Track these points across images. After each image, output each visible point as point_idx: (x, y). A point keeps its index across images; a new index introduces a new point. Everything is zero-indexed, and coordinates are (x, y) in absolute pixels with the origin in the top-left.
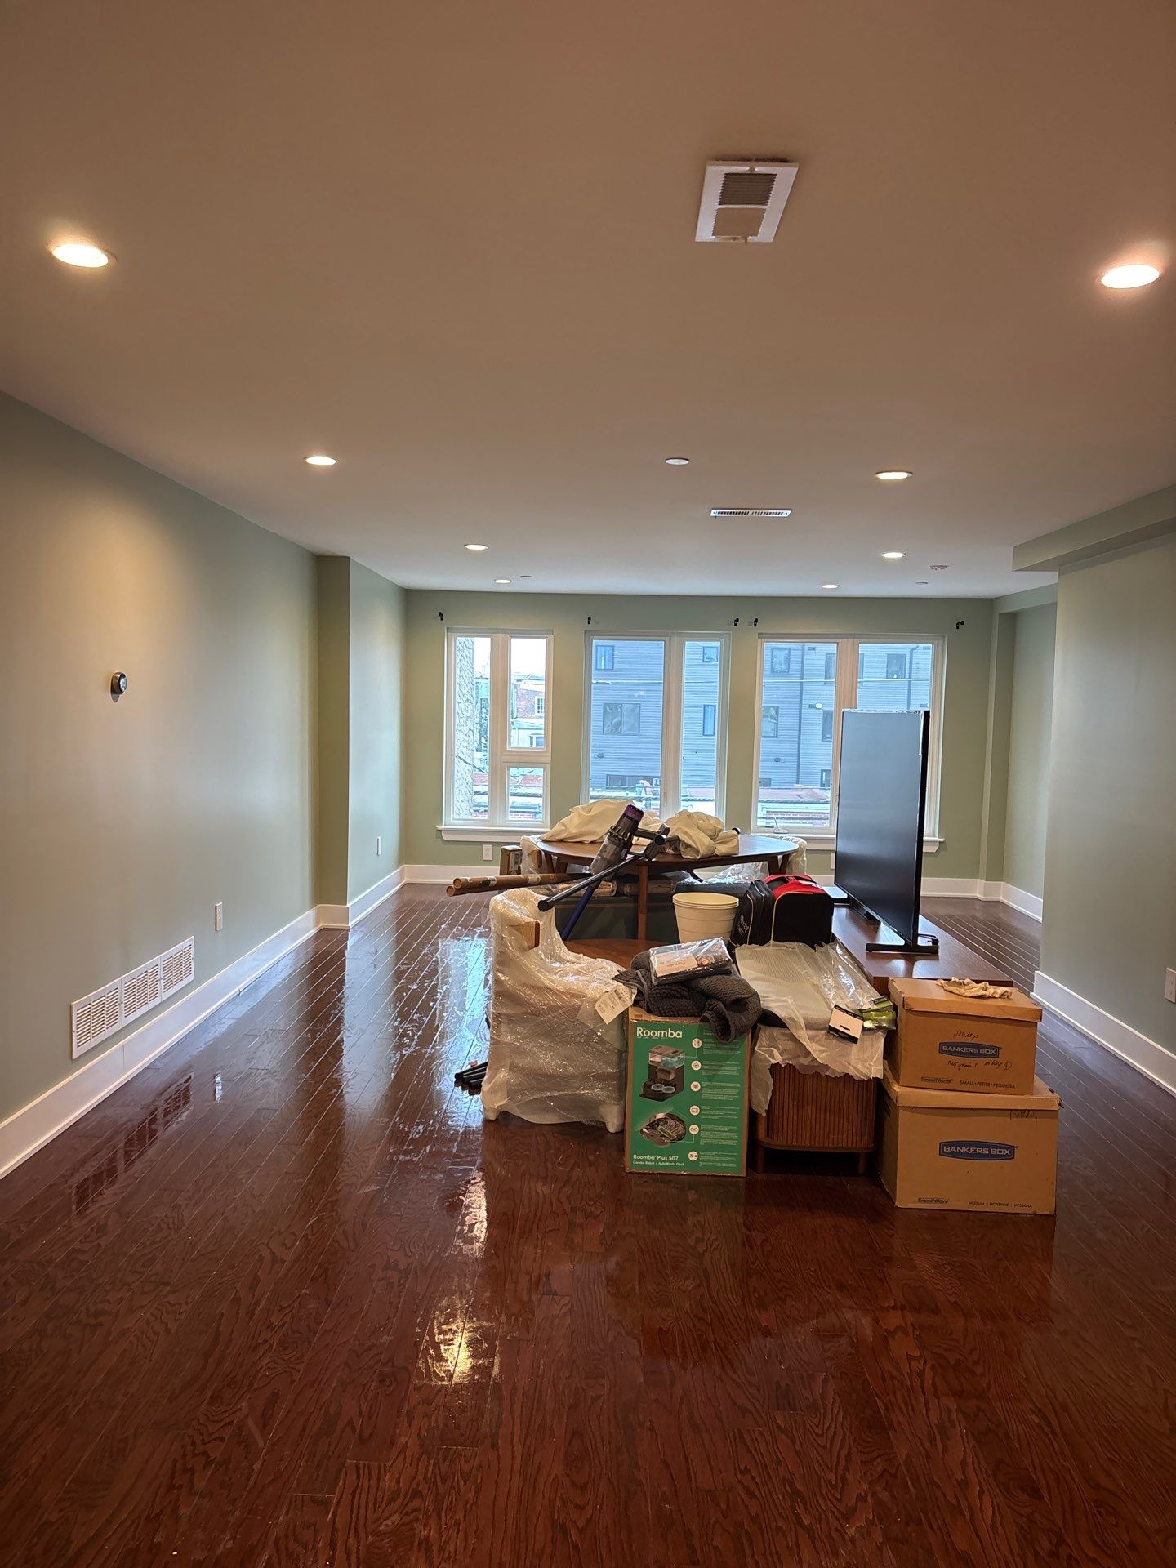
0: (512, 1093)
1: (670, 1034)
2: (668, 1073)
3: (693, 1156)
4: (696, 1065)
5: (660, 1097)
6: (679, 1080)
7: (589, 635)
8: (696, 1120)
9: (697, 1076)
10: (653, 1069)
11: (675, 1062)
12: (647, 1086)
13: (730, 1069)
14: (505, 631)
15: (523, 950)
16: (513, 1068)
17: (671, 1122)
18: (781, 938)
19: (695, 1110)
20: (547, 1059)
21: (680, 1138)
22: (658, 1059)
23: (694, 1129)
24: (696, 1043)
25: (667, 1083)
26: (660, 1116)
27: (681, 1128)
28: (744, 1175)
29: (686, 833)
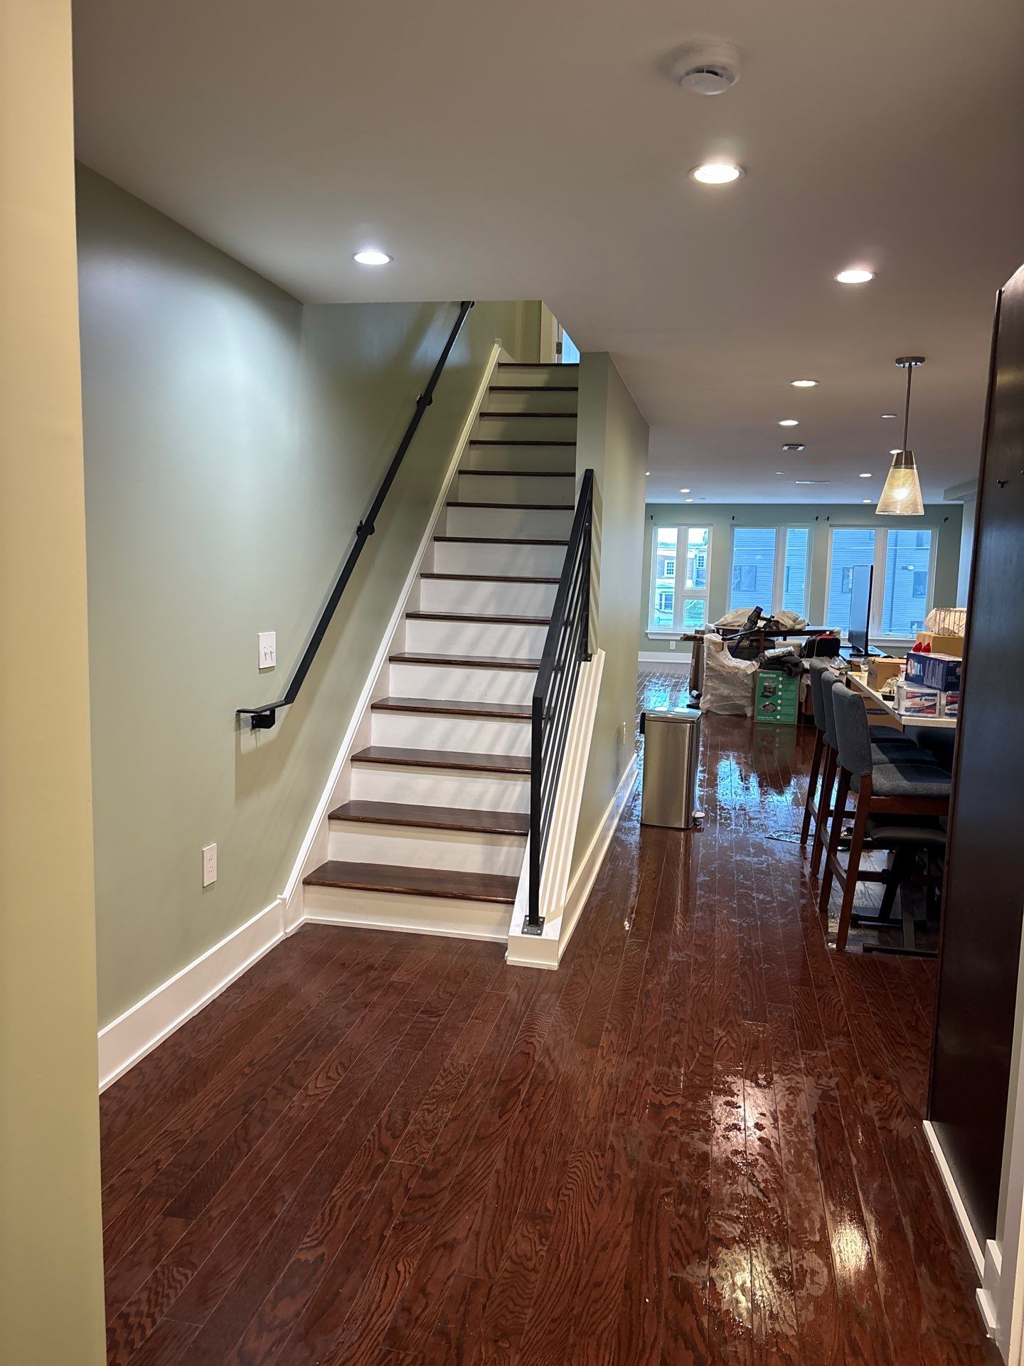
0: (712, 702)
1: (772, 676)
2: (770, 689)
3: (778, 717)
4: (780, 686)
5: (768, 697)
6: (774, 691)
7: (733, 526)
8: (780, 705)
9: (780, 690)
10: (765, 687)
11: (773, 685)
12: (763, 693)
13: (792, 687)
14: (686, 525)
15: (718, 652)
16: (712, 694)
17: (771, 705)
18: (818, 655)
19: (779, 702)
20: (725, 691)
21: (774, 711)
22: (767, 684)
23: (779, 708)
24: (781, 679)
25: (770, 692)
26: (767, 703)
27: (774, 708)
28: (796, 723)
29: (782, 619)
